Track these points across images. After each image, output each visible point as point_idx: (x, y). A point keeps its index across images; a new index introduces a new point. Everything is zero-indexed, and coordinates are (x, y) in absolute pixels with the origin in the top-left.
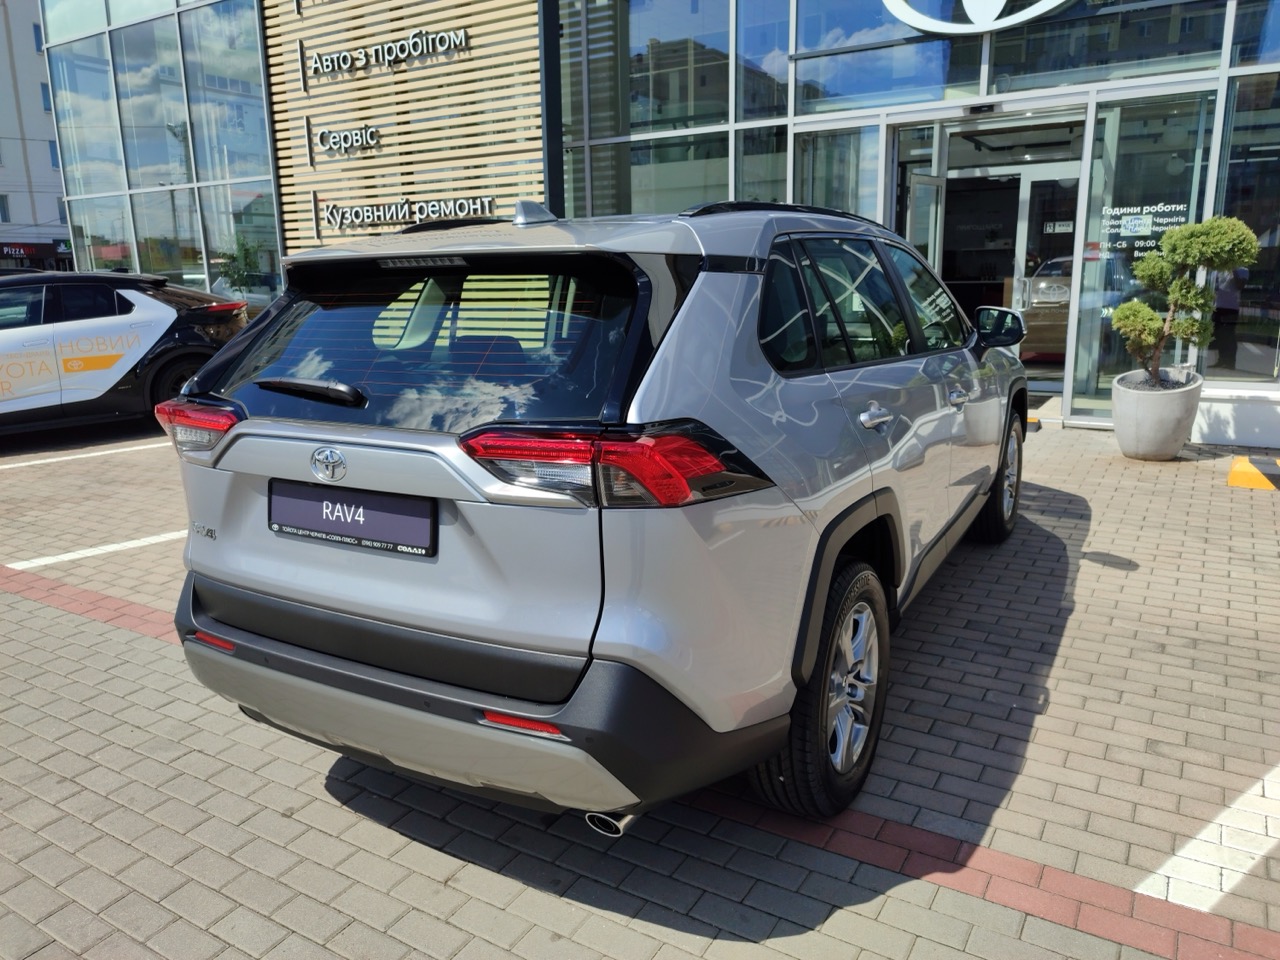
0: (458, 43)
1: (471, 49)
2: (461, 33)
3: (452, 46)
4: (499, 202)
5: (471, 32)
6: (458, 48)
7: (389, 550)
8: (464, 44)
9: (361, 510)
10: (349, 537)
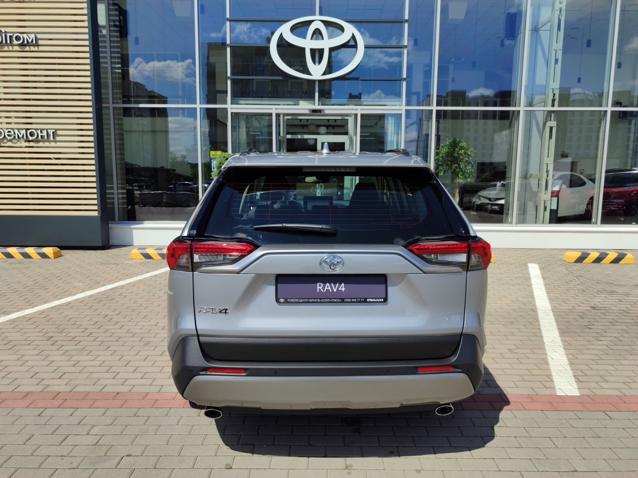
0: (30, 41)
1: (38, 46)
2: (33, 36)
3: (26, 42)
4: (59, 132)
5: (39, 36)
6: (28, 44)
7: (362, 302)
8: (34, 42)
9: (343, 284)
10: (336, 299)
